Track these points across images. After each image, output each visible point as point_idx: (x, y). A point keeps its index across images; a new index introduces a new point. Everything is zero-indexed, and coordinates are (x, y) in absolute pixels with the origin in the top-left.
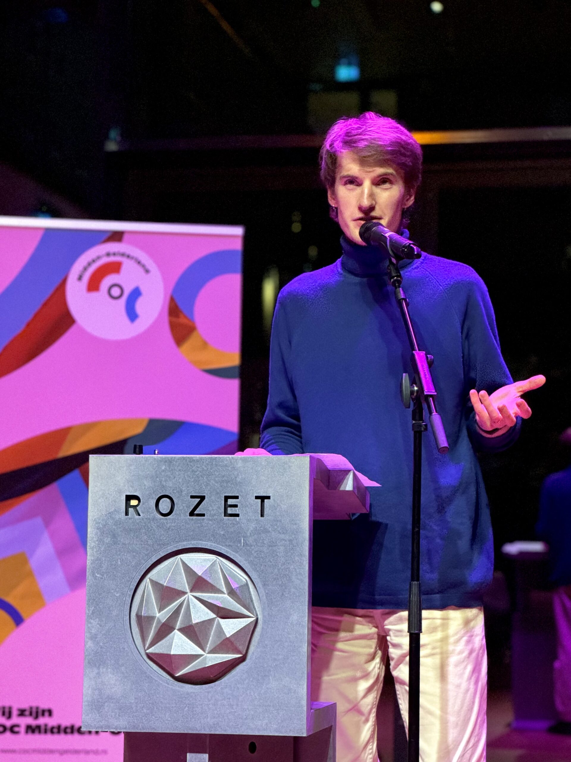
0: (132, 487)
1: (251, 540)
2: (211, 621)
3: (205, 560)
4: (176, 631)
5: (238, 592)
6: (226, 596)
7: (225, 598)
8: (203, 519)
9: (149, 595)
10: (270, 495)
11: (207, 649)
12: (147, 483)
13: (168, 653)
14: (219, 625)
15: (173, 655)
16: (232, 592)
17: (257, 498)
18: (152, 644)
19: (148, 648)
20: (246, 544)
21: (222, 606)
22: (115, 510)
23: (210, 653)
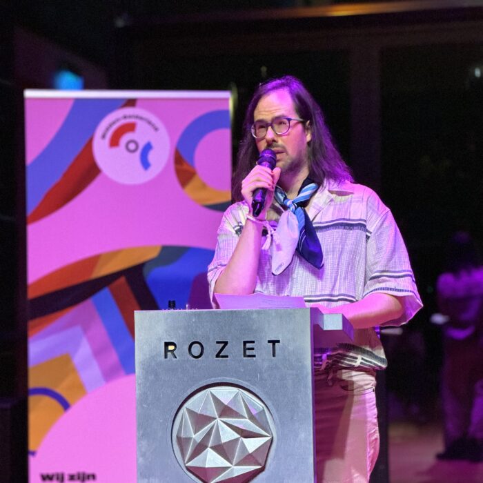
0: (169, 335)
1: (265, 376)
2: (237, 440)
3: (230, 392)
4: (208, 448)
5: (257, 417)
6: (247, 420)
7: (247, 422)
8: (227, 360)
9: (186, 421)
10: (280, 339)
11: (234, 462)
12: (181, 332)
13: (204, 466)
14: (243, 443)
15: (208, 468)
16: (252, 417)
17: (269, 342)
18: (190, 460)
19: (188, 462)
20: (261, 379)
21: (244, 429)
22: (157, 354)
23: (236, 465)
